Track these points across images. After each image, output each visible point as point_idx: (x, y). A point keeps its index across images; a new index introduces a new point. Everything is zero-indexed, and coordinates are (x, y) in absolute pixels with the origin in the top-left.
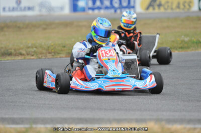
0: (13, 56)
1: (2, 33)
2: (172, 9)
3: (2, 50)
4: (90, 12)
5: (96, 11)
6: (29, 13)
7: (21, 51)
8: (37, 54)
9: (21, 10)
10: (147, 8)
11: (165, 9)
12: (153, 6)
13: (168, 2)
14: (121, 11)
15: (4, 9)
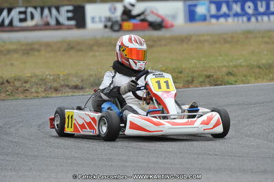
1: (91, 54)
3: (92, 79)
4: (214, 21)
5: (222, 20)
14: (257, 19)
15: (93, 19)
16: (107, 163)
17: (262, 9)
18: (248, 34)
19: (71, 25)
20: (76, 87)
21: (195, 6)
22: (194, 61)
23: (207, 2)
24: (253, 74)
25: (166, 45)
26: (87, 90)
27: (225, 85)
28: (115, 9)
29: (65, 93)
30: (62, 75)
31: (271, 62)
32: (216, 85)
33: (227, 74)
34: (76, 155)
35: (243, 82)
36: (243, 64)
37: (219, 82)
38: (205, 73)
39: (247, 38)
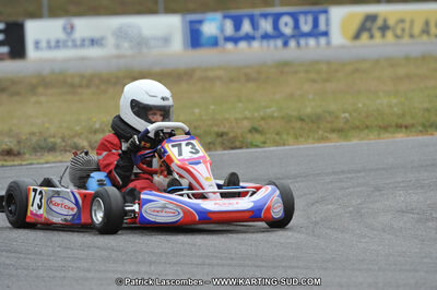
0: (58, 154)
1: (33, 99)
2: (412, 36)
3: (34, 139)
4: (230, 46)
5: (243, 45)
6: (93, 52)
7: (76, 140)
9: (75, 46)
10: (357, 36)
11: (397, 36)
12: (369, 30)
13: (402, 21)
14: (298, 44)
15: (37, 43)
16: (57, 274)
17: (306, 27)
18: (283, 67)
19: (3, 54)
20: (9, 153)
21: (200, 22)
22: (197, 111)
23: (219, 18)
24: (292, 132)
26: (27, 156)
27: (248, 148)
28: (72, 27)
31: (319, 111)
32: (232, 149)
33: (250, 131)
34: (8, 262)
35: (276, 143)
36: (276, 114)
37: (238, 144)
38: (216, 129)
39: (282, 72)
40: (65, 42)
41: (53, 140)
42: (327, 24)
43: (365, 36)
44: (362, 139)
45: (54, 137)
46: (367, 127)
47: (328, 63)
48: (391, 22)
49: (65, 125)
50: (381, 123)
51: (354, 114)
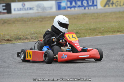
0: (22, 40)
1: (14, 25)
2: (120, 6)
3: (15, 36)
4: (69, 9)
5: (73, 9)
6: (30, 12)
7: (27, 36)
8: (38, 38)
9: (25, 10)
10: (105, 6)
11: (116, 6)
12: (108, 4)
13: (118, 1)
14: (88, 8)
15: (15, 9)
16: (23, 74)
17: (90, 4)
18: (84, 15)
19: (5, 12)
20: (8, 40)
21: (61, 3)
23: (66, 1)
24: (88, 33)
25: (48, 21)
26: (13, 41)
28: (24, 5)
29: (3, 43)
30: (1, 35)
31: (95, 27)
33: (76, 33)
35: (83, 37)
36: (83, 28)
39: (84, 17)
40: (22, 9)
41: (20, 36)
42: (97, 3)
43: (107, 6)
44: (108, 35)
45: (21, 35)
46: (109, 31)
47: (97, 13)
48: (114, 2)
49: (24, 32)
50: (113, 30)
51: (105, 28)
